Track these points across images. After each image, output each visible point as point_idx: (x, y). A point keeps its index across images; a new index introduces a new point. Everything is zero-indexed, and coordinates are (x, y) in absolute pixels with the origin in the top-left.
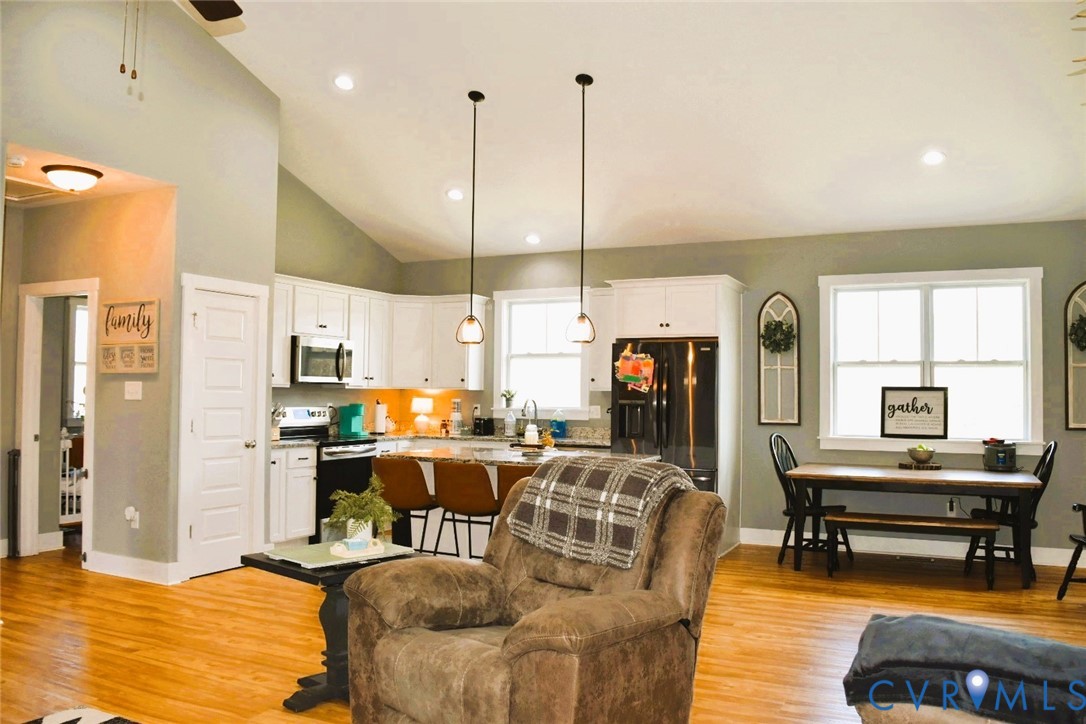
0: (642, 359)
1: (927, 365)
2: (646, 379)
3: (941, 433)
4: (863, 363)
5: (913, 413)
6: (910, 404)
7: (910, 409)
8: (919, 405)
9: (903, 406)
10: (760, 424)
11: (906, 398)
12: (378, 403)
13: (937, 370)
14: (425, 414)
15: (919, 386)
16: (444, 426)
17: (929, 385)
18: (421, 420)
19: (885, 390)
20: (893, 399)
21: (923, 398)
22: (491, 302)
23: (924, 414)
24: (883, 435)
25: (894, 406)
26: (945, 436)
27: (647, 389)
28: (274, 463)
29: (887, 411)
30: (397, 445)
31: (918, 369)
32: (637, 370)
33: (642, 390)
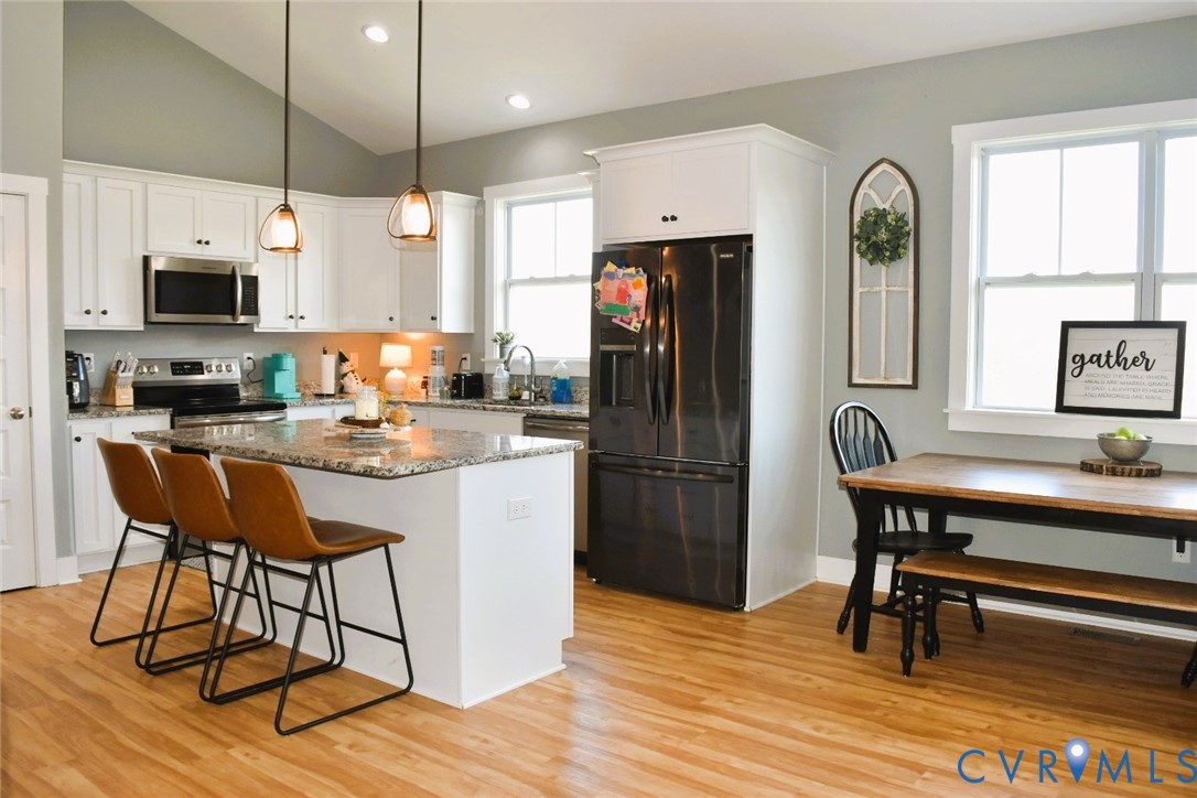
0: (630, 275)
1: (1148, 281)
2: (637, 309)
3: (1170, 407)
4: (1031, 280)
5: (1118, 370)
6: (1114, 353)
7: (1113, 361)
8: (1129, 354)
9: (1100, 356)
10: (851, 385)
11: (1106, 342)
12: (325, 352)
13: (1167, 290)
14: (399, 368)
15: (1132, 319)
16: (425, 384)
17: (1150, 318)
18: (395, 376)
19: (1067, 327)
20: (1081, 343)
21: (1137, 341)
22: (481, 204)
23: (1139, 371)
24: (1061, 408)
25: (1082, 357)
26: (1175, 414)
27: (639, 326)
28: (78, 439)
29: (1070, 365)
30: (334, 411)
31: (1129, 290)
32: (623, 295)
33: (632, 328)
